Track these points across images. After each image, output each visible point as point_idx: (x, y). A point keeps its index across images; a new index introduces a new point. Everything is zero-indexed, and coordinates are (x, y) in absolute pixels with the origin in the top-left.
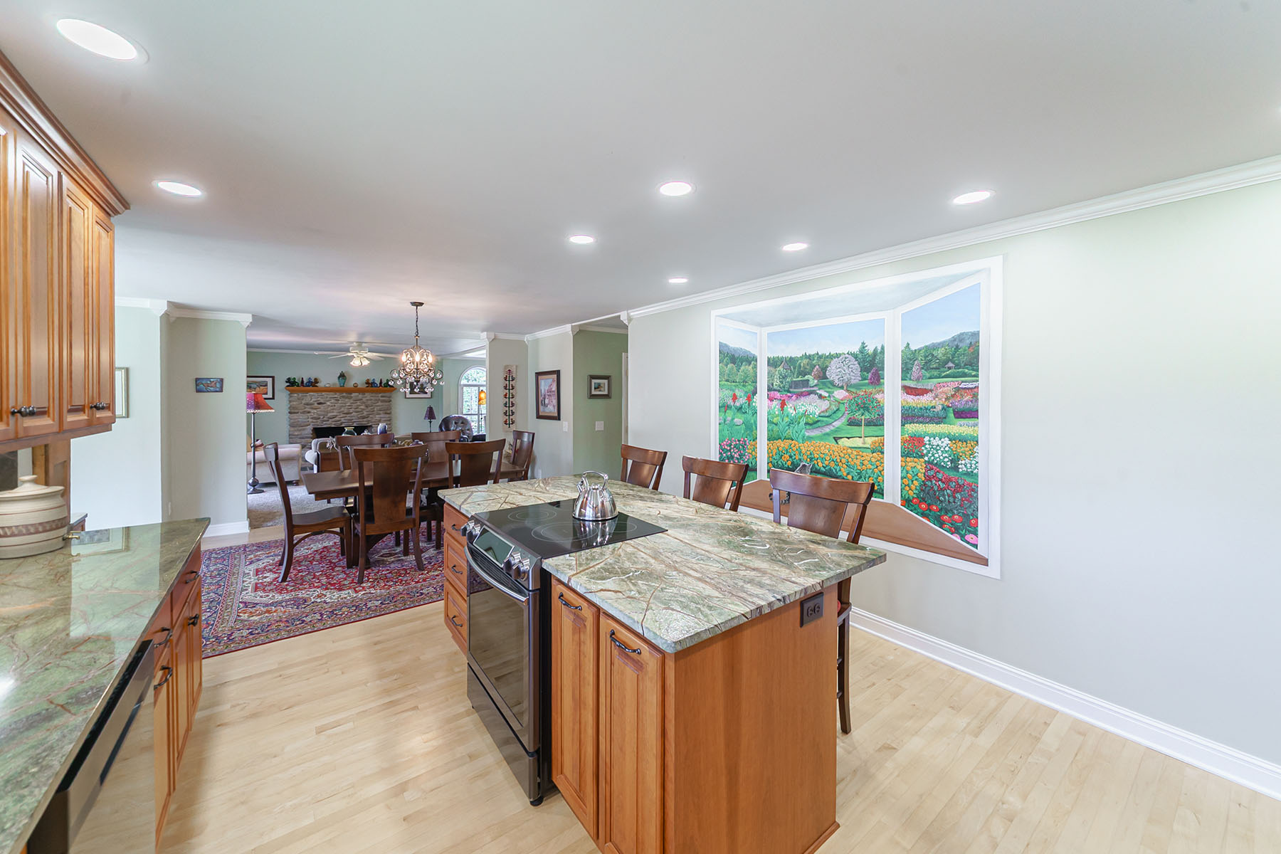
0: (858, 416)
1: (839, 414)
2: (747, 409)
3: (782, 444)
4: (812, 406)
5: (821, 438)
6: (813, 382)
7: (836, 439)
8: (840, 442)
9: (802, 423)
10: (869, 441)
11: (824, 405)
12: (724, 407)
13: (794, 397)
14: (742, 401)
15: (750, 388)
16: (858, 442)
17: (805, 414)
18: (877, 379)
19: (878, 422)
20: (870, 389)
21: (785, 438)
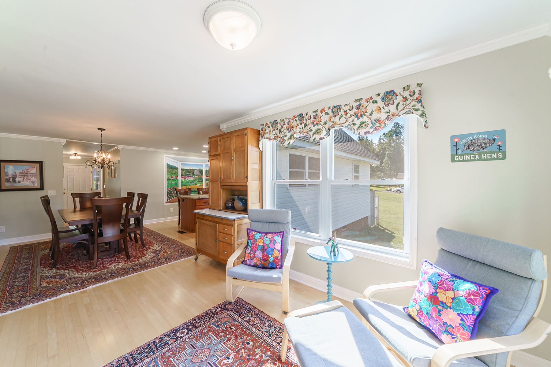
0: (199, 180)
1: (196, 180)
2: (176, 180)
4: (191, 179)
5: (193, 185)
6: (191, 174)
7: (196, 185)
9: (189, 182)
10: (201, 184)
11: (194, 178)
12: (168, 180)
13: (188, 177)
14: (174, 178)
15: (177, 175)
16: (199, 185)
17: (190, 180)
18: (202, 174)
19: (202, 181)
20: (201, 176)
21: (186, 186)
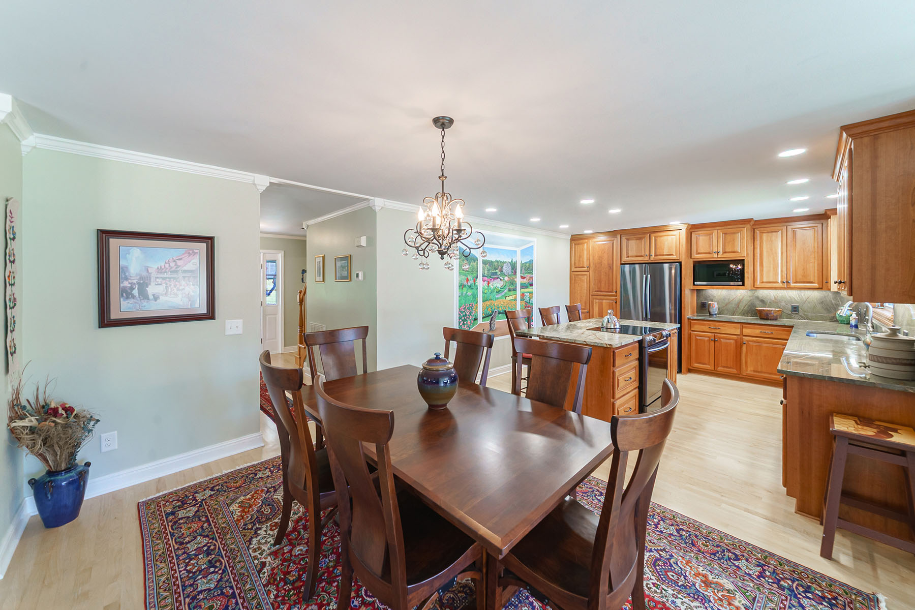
0: (511, 287)
1: (506, 287)
2: (473, 287)
3: (488, 303)
4: (498, 284)
5: (501, 298)
6: (499, 273)
7: (505, 297)
8: (507, 298)
9: (495, 292)
10: (513, 296)
11: (502, 283)
12: (462, 286)
13: (492, 280)
14: (471, 282)
15: (475, 275)
16: (511, 298)
17: (496, 288)
18: (515, 273)
19: (515, 290)
20: (514, 277)
21: (490, 300)
